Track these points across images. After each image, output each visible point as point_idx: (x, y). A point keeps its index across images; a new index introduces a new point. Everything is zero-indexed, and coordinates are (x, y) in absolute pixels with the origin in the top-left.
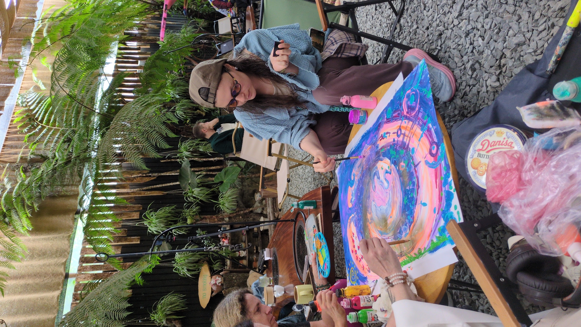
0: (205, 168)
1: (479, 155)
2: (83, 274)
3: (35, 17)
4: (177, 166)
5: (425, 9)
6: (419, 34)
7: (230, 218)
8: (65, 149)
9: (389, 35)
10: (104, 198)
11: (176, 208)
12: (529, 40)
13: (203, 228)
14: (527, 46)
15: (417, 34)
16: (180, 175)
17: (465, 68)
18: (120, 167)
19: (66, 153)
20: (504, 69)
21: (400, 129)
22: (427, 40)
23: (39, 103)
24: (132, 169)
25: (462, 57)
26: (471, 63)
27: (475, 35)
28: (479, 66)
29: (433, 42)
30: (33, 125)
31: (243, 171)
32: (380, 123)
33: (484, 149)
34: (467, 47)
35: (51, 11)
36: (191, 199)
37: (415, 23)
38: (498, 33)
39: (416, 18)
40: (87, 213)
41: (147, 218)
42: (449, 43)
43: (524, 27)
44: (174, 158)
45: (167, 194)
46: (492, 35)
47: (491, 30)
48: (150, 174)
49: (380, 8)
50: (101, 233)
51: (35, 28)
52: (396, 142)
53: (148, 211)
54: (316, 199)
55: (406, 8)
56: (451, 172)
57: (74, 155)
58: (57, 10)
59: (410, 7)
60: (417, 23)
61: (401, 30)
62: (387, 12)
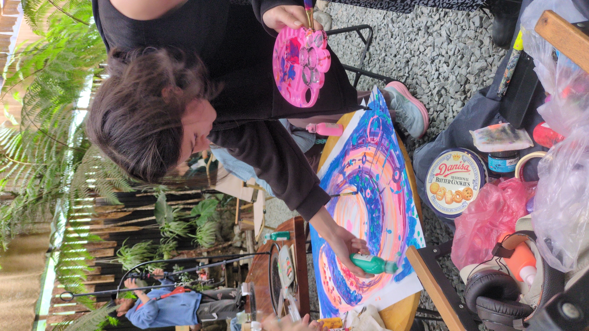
0: (183, 202)
1: (438, 180)
2: (54, 315)
3: (8, 51)
4: (152, 200)
5: (392, 37)
6: (387, 62)
7: (208, 252)
8: (36, 186)
9: (359, 63)
10: (76, 235)
11: (153, 243)
12: (491, 65)
13: (181, 263)
14: (490, 71)
15: (385, 62)
16: (156, 209)
17: (432, 95)
18: (94, 202)
19: (37, 189)
20: (469, 95)
21: (365, 156)
22: (395, 68)
23: (10, 139)
24: (105, 204)
25: (429, 83)
26: (437, 89)
27: (440, 61)
28: (445, 92)
29: (401, 70)
30: (3, 162)
31: (221, 203)
32: (347, 150)
33: (442, 173)
34: (433, 73)
35: (24, 45)
36: (168, 234)
37: (383, 51)
38: (461, 59)
39: (384, 46)
40: (58, 251)
41: (122, 255)
42: (416, 70)
43: (485, 52)
44: (150, 192)
45: (144, 229)
46: (456, 60)
47: (455, 56)
48: (125, 209)
49: (350, 37)
50: (73, 272)
51: (7, 62)
52: (361, 169)
53: (123, 248)
54: (289, 230)
55: (374, 36)
56: (413, 198)
57: (45, 191)
58: (31, 44)
59: (378, 35)
60: (385, 51)
61: (370, 58)
62: (356, 41)
